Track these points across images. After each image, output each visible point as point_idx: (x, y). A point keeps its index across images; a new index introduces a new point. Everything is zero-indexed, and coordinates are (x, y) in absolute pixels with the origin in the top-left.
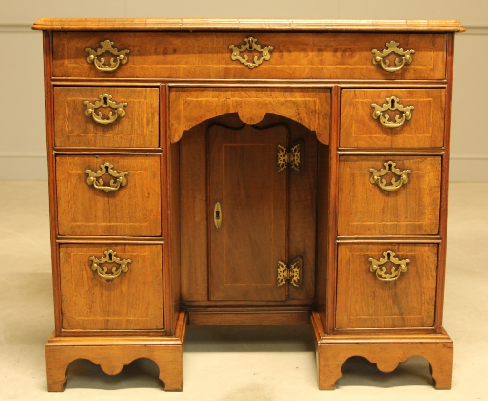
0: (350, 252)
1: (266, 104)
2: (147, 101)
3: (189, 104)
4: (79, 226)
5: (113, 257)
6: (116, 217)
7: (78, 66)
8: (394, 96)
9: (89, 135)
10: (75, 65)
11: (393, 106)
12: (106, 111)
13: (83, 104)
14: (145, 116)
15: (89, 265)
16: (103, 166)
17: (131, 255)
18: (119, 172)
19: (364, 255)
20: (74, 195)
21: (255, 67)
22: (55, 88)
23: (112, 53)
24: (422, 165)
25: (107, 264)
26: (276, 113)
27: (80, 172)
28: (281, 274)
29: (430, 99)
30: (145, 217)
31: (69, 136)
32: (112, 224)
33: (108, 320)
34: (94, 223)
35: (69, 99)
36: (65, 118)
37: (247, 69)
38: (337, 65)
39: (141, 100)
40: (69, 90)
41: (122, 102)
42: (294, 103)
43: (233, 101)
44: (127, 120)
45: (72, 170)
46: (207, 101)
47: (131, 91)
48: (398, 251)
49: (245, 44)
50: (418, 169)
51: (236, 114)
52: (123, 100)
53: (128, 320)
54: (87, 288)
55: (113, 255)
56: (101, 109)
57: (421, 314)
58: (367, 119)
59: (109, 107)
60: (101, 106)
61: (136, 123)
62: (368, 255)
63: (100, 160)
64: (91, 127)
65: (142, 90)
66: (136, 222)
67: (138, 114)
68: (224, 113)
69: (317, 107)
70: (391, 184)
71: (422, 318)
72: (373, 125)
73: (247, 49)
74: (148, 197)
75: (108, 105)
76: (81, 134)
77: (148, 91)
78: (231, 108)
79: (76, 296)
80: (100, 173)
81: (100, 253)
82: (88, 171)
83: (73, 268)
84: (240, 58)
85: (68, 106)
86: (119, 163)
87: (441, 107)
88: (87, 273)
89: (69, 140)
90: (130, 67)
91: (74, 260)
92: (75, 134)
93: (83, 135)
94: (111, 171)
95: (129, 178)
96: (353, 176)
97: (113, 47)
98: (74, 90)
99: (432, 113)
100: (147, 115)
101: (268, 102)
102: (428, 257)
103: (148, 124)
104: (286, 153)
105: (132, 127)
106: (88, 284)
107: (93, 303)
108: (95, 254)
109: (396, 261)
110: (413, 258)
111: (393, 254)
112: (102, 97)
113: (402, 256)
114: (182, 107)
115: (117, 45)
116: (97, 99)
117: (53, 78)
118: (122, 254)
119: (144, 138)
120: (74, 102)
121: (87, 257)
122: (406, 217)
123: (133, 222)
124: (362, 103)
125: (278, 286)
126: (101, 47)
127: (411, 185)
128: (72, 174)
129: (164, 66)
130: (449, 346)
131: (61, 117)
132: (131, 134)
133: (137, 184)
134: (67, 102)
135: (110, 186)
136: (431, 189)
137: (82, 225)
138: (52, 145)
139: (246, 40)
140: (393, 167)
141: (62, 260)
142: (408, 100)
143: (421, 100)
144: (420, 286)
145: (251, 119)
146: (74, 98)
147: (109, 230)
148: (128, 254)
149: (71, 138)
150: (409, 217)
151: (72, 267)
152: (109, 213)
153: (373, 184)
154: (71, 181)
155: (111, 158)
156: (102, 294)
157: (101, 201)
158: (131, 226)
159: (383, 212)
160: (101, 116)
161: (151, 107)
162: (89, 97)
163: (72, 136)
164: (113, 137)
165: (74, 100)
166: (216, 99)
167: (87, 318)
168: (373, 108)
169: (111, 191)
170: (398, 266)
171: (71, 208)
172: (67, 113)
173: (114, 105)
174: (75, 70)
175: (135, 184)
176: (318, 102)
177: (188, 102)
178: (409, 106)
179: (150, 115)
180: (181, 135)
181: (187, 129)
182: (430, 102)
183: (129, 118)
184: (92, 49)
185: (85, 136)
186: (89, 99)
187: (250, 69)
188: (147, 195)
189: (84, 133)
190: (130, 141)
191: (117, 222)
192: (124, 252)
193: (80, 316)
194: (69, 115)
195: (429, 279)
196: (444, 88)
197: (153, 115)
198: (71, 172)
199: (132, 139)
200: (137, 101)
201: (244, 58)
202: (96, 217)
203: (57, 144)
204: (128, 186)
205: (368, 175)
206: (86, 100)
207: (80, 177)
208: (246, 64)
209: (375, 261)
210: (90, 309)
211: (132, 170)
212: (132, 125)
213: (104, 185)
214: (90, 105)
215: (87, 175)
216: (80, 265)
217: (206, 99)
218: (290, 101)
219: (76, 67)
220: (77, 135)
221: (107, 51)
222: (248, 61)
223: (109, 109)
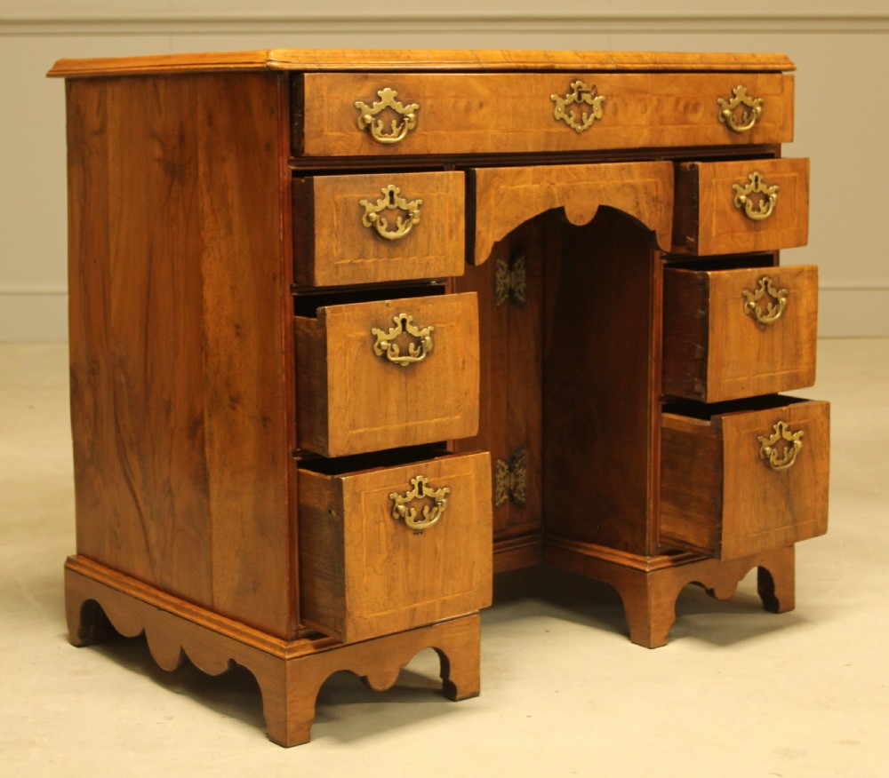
1: (600, 191)
2: (450, 194)
3: (502, 196)
4: (360, 437)
5: (424, 489)
6: (417, 411)
7: (344, 135)
8: (757, 170)
9: (368, 261)
10: (339, 134)
11: (757, 187)
12: (392, 216)
13: (360, 206)
14: (448, 221)
15: (388, 510)
16: (398, 321)
17: (449, 479)
18: (421, 327)
19: (753, 433)
20: (354, 378)
21: (584, 130)
23: (394, 110)
24: (799, 281)
25: (415, 504)
26: (611, 205)
27: (363, 334)
29: (795, 174)
30: (457, 404)
31: (337, 266)
32: (409, 424)
33: (415, 610)
34: (384, 427)
35: (338, 197)
36: (331, 232)
37: (574, 135)
38: (680, 124)
39: (442, 193)
40: (338, 181)
41: (415, 199)
42: (633, 187)
43: (558, 187)
44: (422, 229)
45: (351, 332)
46: (525, 189)
47: (428, 178)
48: (790, 421)
49: (572, 91)
50: (795, 287)
51: (561, 210)
52: (416, 194)
54: (385, 555)
55: (424, 483)
56: (386, 212)
57: (815, 517)
58: (728, 208)
59: (398, 208)
60: (387, 208)
61: (434, 234)
62: (757, 432)
63: (392, 308)
64: (371, 245)
65: (442, 175)
66: (445, 415)
67: (438, 219)
68: (547, 208)
69: (659, 193)
70: (767, 313)
71: (816, 523)
72: (736, 217)
73: (574, 101)
74: (463, 369)
75: (396, 205)
76: (356, 259)
77: (451, 178)
78: (557, 200)
79: (368, 574)
80: (393, 333)
81: (404, 485)
82: (376, 331)
83: (364, 520)
84: (566, 117)
85: (337, 210)
86: (421, 312)
88: (386, 526)
89: (337, 273)
90: (421, 135)
91: (365, 505)
92: (347, 260)
93: (359, 261)
94: (410, 328)
95: (435, 336)
96: (725, 304)
97: (396, 99)
98: (345, 180)
99: (797, 195)
100: (450, 219)
101: (601, 187)
105: (429, 243)
106: (387, 546)
107: (394, 581)
108: (397, 487)
109: (787, 436)
110: (806, 428)
111: (784, 426)
112: (386, 191)
113: (794, 426)
114: (493, 203)
115: (401, 96)
116: (378, 195)
118: (437, 479)
119: (446, 259)
120: (346, 202)
121: (385, 496)
122: (783, 363)
123: (440, 416)
124: (723, 183)
126: (379, 100)
127: (791, 308)
128: (350, 338)
129: (467, 132)
131: (326, 231)
132: (428, 255)
133: (447, 346)
134: (335, 203)
135: (410, 355)
136: (809, 316)
137: (364, 434)
139: (573, 86)
140: (769, 286)
141: (347, 509)
142: (772, 176)
143: (786, 175)
144: (815, 473)
145: (581, 216)
146: (345, 196)
148: (443, 477)
149: (341, 269)
150: (785, 362)
151: (362, 519)
152: (407, 404)
153: (747, 315)
154: (350, 353)
156: (407, 561)
157: (395, 383)
158: (436, 424)
159: (758, 359)
160: (385, 226)
161: (456, 205)
162: (368, 193)
163: (342, 265)
164: (402, 262)
165: (344, 199)
166: (536, 186)
167: (383, 613)
168: (735, 191)
169: (412, 364)
170: (791, 444)
171: (350, 403)
172: (335, 224)
173: (404, 205)
174: (340, 142)
175: (444, 348)
176: (660, 185)
177: (502, 192)
178: (773, 185)
179: (454, 220)
180: (490, 251)
181: (499, 239)
182: (795, 177)
183: (425, 227)
184: (365, 103)
185: (362, 263)
186: (368, 196)
187: (578, 133)
188: (461, 364)
189: (359, 258)
190: (426, 268)
191: (417, 420)
192: (439, 475)
193: (374, 611)
194: (338, 226)
197: (458, 218)
198: (350, 335)
199: (428, 263)
200: (435, 195)
201: (570, 116)
202: (386, 414)
204: (435, 352)
205: (742, 300)
206: (363, 198)
207: (363, 342)
208: (573, 125)
209: (765, 441)
210: (389, 594)
211: (440, 323)
212: (429, 238)
213: (400, 355)
214: (369, 207)
215: (375, 338)
216: (375, 512)
217: (523, 186)
218: (628, 184)
219: (340, 138)
220: (350, 263)
221: (389, 108)
222: (575, 122)
223: (397, 211)
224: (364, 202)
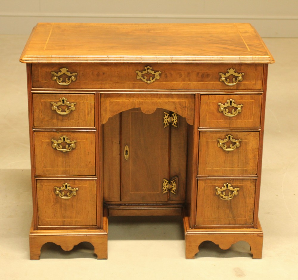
0: (205, 184)
1: (157, 103)
2: (88, 102)
3: (112, 103)
4: (48, 171)
5: (68, 187)
6: (70, 165)
7: (47, 82)
9: (54, 120)
10: (45, 81)
11: (231, 104)
12: (64, 108)
13: (51, 104)
14: (87, 110)
15: (54, 191)
16: (62, 138)
17: (78, 186)
18: (71, 141)
19: (213, 186)
20: (45, 153)
21: (151, 83)
22: (34, 94)
23: (67, 75)
24: (248, 137)
25: (64, 191)
26: (163, 108)
27: (48, 141)
28: (165, 186)
29: (253, 101)
30: (86, 165)
31: (42, 121)
32: (67, 169)
33: (65, 221)
34: (57, 169)
35: (42, 100)
36: (40, 111)
37: (146, 84)
38: (199, 81)
39: (84, 101)
40: (42, 95)
41: (73, 103)
42: (174, 102)
43: (137, 101)
45: (43, 140)
46: (122, 102)
47: (79, 96)
48: (233, 184)
49: (145, 70)
50: (246, 139)
51: (140, 108)
52: (74, 101)
53: (76, 221)
54: (53, 204)
55: (68, 186)
56: (61, 106)
57: (245, 218)
58: (215, 111)
59: (66, 105)
60: (61, 105)
61: (81, 114)
62: (215, 185)
63: (60, 134)
64: (55, 116)
65: (85, 96)
66: (81, 168)
67: (83, 109)
68: (132, 108)
69: (187, 105)
70: (230, 147)
71: (246, 220)
72: (219, 115)
73: (146, 73)
74: (88, 155)
75: (65, 104)
76: (49, 120)
77: (88, 96)
78: (137, 105)
79: (46, 208)
80: (60, 142)
81: (61, 185)
82: (53, 140)
83: (44, 193)
84: (142, 78)
85: (42, 105)
86: (71, 136)
87: (259, 105)
88: (53, 196)
89: (42, 123)
90: (78, 83)
91: (45, 188)
92: (46, 120)
94: (66, 141)
95: (77, 144)
96: (207, 142)
97: (68, 71)
98: (45, 95)
99: (253, 108)
100: (88, 109)
101: (158, 102)
102: (250, 187)
103: (88, 114)
104: (169, 117)
105: (79, 116)
106: (53, 202)
107: (56, 212)
108: (57, 185)
109: (231, 189)
110: (241, 187)
111: (229, 185)
112: (61, 100)
113: (235, 186)
114: (108, 105)
115: (70, 70)
116: (59, 101)
117: (32, 89)
118: (73, 185)
119: (86, 122)
120: (45, 102)
121: (53, 187)
122: (238, 165)
123: (79, 168)
124: (213, 102)
125: (163, 193)
126: (61, 71)
127: (241, 147)
128: (43, 142)
129: (98, 82)
130: (261, 236)
131: (37, 110)
132: (79, 120)
133: (81, 147)
134: (41, 103)
135: (66, 149)
136: (253, 150)
137: (49, 170)
138: (32, 126)
139: (146, 68)
140: (231, 138)
141: (38, 189)
142: (240, 101)
143: (248, 101)
144: (245, 202)
145: (148, 111)
146: (45, 100)
147: (65, 173)
148: (76, 186)
150: (240, 165)
151: (44, 192)
152: (66, 163)
153: (219, 147)
154: (43, 146)
155: (66, 133)
156: (61, 207)
157: (61, 156)
158: (78, 170)
159: (225, 163)
160: (61, 110)
161: (90, 105)
162: (54, 100)
163: (44, 121)
165: (45, 101)
166: (127, 100)
167: (52, 220)
168: (219, 106)
169: (67, 152)
170: (232, 192)
171: (43, 160)
172: (41, 108)
173: (68, 104)
175: (80, 148)
176: (187, 102)
178: (240, 105)
179: (90, 110)
180: (107, 120)
181: (111, 117)
182: (252, 102)
183: (77, 111)
184: (55, 72)
185: (52, 121)
187: (148, 84)
188: (87, 153)
189: (51, 119)
190: (78, 124)
191: (70, 168)
192: (74, 184)
193: (48, 218)
194: (42, 109)
195: (251, 199)
196: (261, 94)
197: (91, 109)
198: (43, 141)
199: (79, 123)
200: (82, 101)
201: (144, 78)
202: (57, 165)
203: (35, 126)
204: (76, 149)
205: (216, 143)
206: (52, 101)
207: (48, 144)
208: (146, 81)
209: (219, 189)
210: (54, 215)
211: (79, 140)
212: (79, 115)
213: (62, 148)
214: (54, 104)
215: (53, 143)
216: (49, 191)
217: (122, 100)
218: (171, 101)
219: (45, 83)
220: (47, 121)
221: (64, 74)
222: (147, 80)
223: (66, 106)
224: (52, 103)
